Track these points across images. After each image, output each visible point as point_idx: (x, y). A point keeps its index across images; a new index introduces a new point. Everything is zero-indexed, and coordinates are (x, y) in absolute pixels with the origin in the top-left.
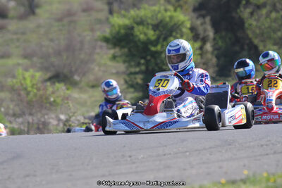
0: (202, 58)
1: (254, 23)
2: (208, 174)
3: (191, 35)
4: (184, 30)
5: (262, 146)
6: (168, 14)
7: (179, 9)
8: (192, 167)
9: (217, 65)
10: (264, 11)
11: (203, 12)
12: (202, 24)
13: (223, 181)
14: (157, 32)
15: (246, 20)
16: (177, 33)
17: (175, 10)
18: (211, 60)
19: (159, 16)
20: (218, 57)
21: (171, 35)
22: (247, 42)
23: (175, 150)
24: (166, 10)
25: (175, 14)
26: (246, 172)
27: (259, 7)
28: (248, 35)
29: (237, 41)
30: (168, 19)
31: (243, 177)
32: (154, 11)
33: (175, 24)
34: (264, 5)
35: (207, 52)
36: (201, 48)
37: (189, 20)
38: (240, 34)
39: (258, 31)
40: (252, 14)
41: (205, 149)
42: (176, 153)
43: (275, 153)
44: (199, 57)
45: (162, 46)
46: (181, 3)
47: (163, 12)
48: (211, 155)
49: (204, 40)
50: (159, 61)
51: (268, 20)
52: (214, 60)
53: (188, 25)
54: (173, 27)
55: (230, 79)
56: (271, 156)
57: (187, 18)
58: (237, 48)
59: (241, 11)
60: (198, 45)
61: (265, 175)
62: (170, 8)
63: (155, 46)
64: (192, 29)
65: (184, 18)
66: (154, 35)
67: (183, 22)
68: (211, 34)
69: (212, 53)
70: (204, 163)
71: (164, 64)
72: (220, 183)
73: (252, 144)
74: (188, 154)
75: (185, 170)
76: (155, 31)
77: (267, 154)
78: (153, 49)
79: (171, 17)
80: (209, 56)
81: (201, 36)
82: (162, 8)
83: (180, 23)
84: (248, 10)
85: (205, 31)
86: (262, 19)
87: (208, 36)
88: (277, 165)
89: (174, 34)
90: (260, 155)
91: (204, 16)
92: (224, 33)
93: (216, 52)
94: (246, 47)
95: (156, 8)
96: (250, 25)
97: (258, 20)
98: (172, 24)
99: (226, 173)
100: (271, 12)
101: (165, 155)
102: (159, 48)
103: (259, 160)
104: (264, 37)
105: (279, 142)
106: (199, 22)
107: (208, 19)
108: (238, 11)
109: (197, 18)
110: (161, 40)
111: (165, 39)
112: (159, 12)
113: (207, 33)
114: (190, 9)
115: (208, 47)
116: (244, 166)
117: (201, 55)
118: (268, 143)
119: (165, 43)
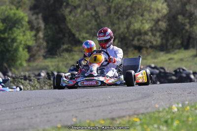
0: (36, 42)
1: (72, 19)
2: (48, 121)
3: (28, 27)
4: (24, 23)
5: (83, 102)
6: (13, 11)
7: (20, 8)
8: (37, 117)
9: (47, 47)
10: (79, 10)
11: (37, 11)
12: (36, 19)
13: (59, 126)
14: (5, 24)
15: (66, 17)
16: (19, 25)
17: (17, 9)
18: (43, 43)
19: (6, 13)
20: (47, 42)
21: (15, 27)
22: (67, 31)
23: (23, 106)
24: (11, 9)
25: (17, 12)
26: (74, 120)
27: (75, 8)
28: (68, 27)
29: (61, 31)
30: (12, 15)
31: (73, 123)
32: (3, 9)
33: (17, 19)
34: (79, 6)
35: (40, 38)
36: (35, 36)
37: (27, 16)
38: (62, 26)
39: (75, 24)
40: (70, 12)
41: (44, 104)
42: (24, 108)
43: (93, 107)
44: (34, 42)
45: (9, 34)
46: (21, 4)
47: (9, 10)
48: (49, 108)
49: (38, 30)
50: (6, 45)
51: (82, 16)
52: (45, 44)
53: (27, 19)
54: (16, 20)
55: (56, 56)
56: (91, 109)
57: (26, 14)
58: (61, 36)
59: (63, 10)
60: (33, 33)
61: (88, 121)
62: (14, 7)
63: (4, 34)
64: (29, 22)
65: (23, 14)
66: (2, 26)
67: (23, 18)
68: (42, 25)
69: (43, 39)
70: (44, 114)
71: (9, 46)
72: (57, 127)
73: (76, 101)
74: (32, 108)
75: (31, 118)
76: (3, 23)
77: (88, 108)
78: (2, 36)
79: (15, 14)
80: (41, 41)
81: (35, 27)
82: (8, 7)
83: (21, 18)
84: (68, 10)
85: (38, 23)
86: (77, 16)
87: (40, 27)
88: (95, 115)
89: (17, 26)
90: (83, 108)
91: (37, 14)
92: (51, 26)
93: (46, 38)
94: (67, 35)
95: (4, 7)
96: (70, 20)
97: (74, 17)
98: (15, 18)
99: (60, 121)
100: (84, 11)
101: (16, 109)
102: (6, 35)
103: (82, 112)
104: (79, 28)
105: (95, 100)
106: (34, 18)
107: (40, 16)
108: (61, 10)
109: (33, 15)
110: (8, 30)
111: (11, 29)
112: (6, 10)
113: (40, 25)
114: (28, 8)
115: (41, 35)
116: (73, 115)
117: (36, 40)
118: (87, 100)
119: (10, 32)
